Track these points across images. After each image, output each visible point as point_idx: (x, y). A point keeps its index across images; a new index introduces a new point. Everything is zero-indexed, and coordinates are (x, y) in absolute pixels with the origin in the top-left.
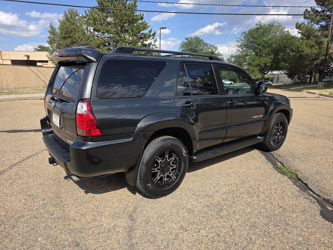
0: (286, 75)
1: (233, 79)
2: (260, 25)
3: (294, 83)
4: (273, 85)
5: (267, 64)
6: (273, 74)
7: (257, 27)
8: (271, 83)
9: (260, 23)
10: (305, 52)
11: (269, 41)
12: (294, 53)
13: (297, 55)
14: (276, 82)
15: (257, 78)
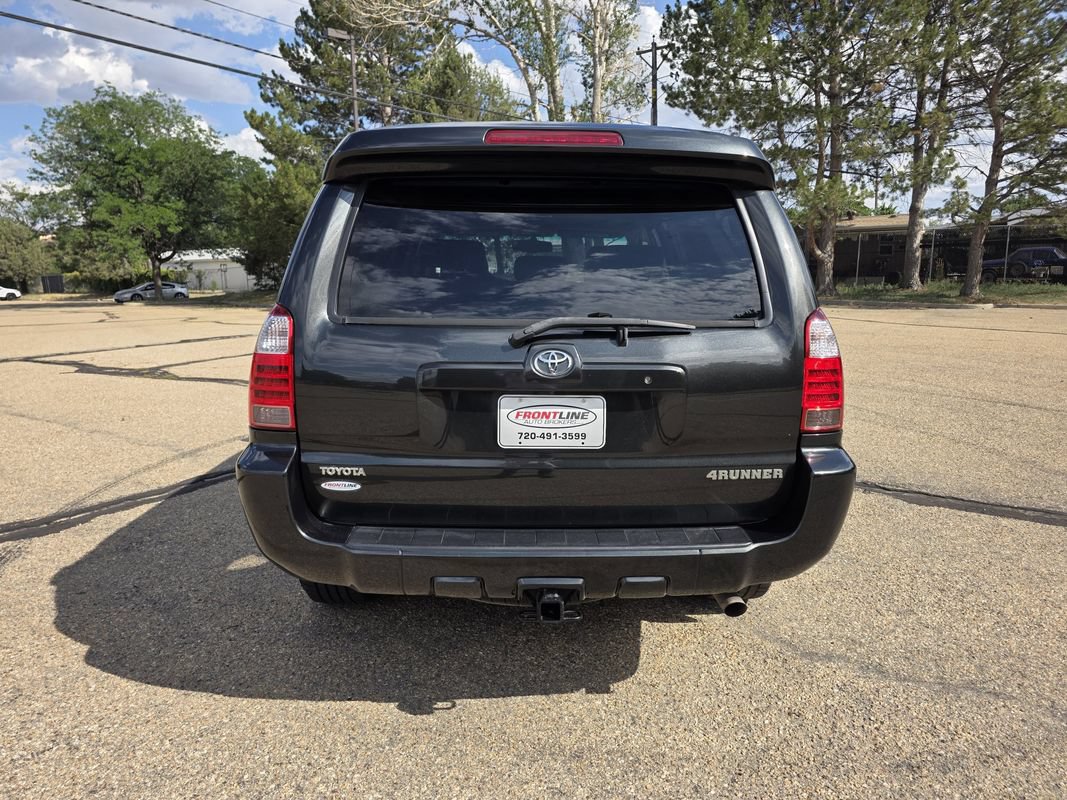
0: (239, 265)
1: (16, 279)
2: (114, 95)
3: (258, 290)
4: (191, 296)
5: (170, 230)
6: (185, 262)
7: (99, 99)
8: (183, 290)
9: (109, 87)
10: (298, 200)
11: (157, 154)
12: (260, 201)
13: (268, 204)
14: (195, 288)
15: (121, 276)
